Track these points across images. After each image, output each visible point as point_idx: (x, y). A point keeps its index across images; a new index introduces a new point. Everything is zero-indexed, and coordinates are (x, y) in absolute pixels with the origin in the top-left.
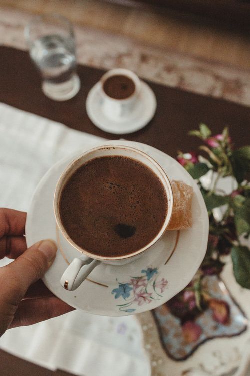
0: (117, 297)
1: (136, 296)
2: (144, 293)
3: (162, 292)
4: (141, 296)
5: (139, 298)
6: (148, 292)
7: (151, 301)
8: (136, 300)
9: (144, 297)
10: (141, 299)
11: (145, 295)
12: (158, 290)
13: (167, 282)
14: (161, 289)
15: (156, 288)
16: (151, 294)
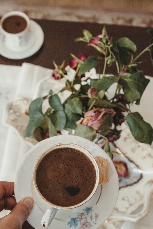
0: (70, 227)
1: (82, 225)
2: (86, 223)
3: (96, 221)
4: (84, 224)
5: (83, 226)
6: (88, 222)
7: (90, 227)
8: (82, 227)
9: (86, 225)
10: (84, 226)
11: (86, 224)
12: (94, 220)
13: (98, 215)
14: (95, 219)
15: (92, 219)
16: (90, 223)
